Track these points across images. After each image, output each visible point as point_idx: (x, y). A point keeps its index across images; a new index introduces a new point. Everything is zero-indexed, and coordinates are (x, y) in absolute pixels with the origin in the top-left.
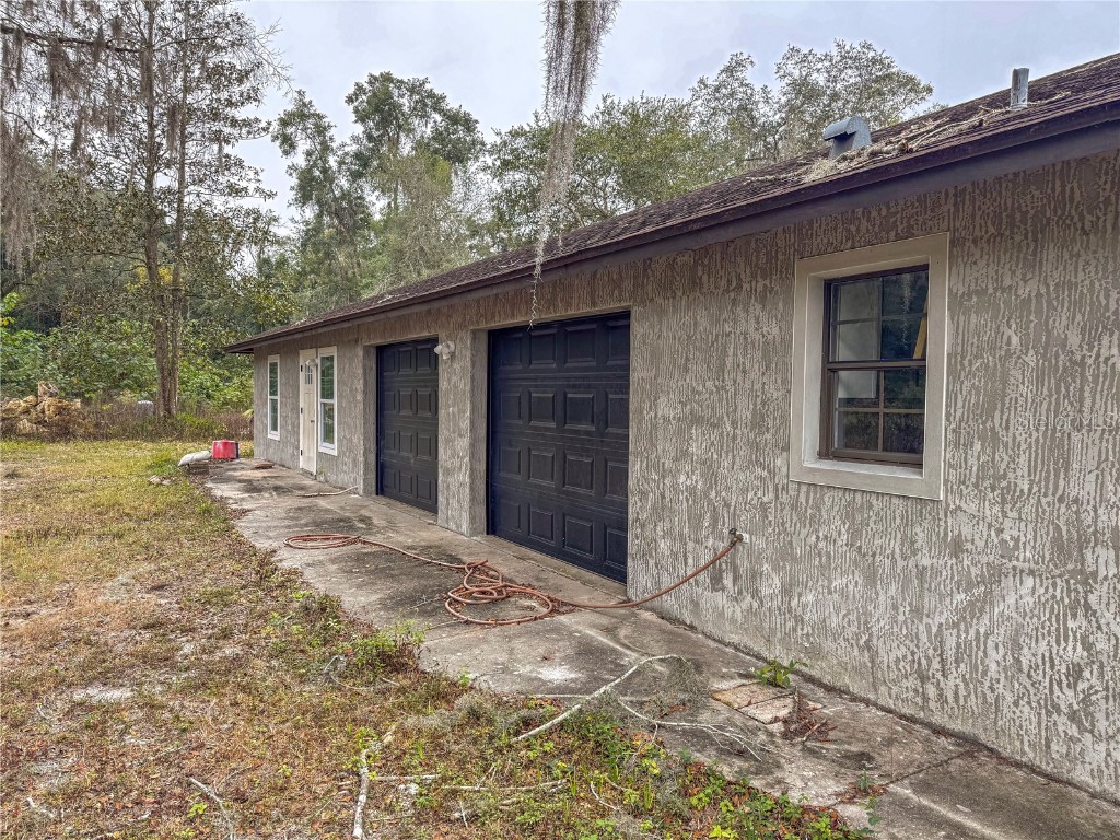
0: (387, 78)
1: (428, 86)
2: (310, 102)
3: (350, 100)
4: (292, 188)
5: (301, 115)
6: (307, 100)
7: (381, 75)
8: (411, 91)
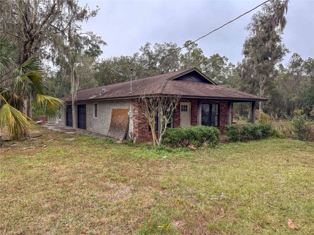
8: (84, 39)
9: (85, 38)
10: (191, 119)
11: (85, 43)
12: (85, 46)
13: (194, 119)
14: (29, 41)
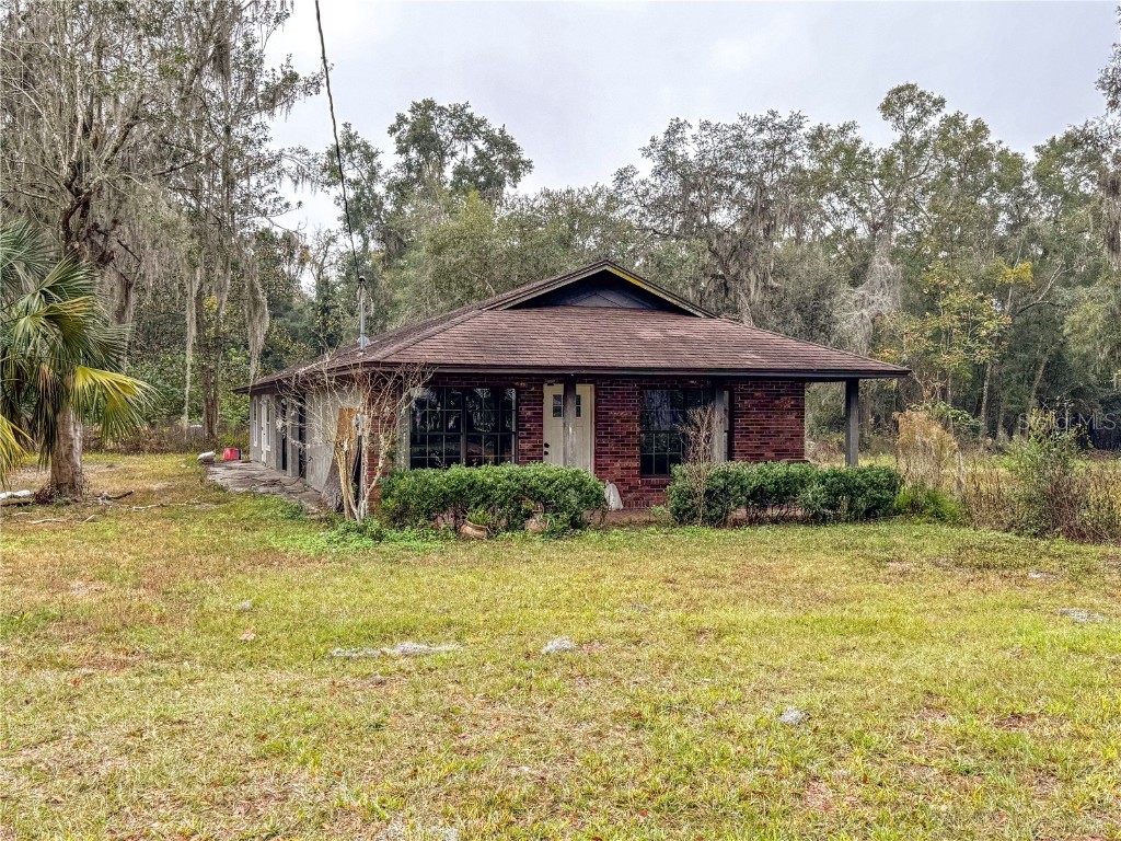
0: (430, 105)
1: (468, 111)
2: (356, 133)
3: (392, 130)
4: (339, 219)
5: (347, 146)
6: (352, 132)
7: (424, 101)
8: (452, 116)
9: (457, 112)
10: (597, 445)
11: (457, 132)
12: (458, 146)
13: (607, 445)
14: (75, 209)
